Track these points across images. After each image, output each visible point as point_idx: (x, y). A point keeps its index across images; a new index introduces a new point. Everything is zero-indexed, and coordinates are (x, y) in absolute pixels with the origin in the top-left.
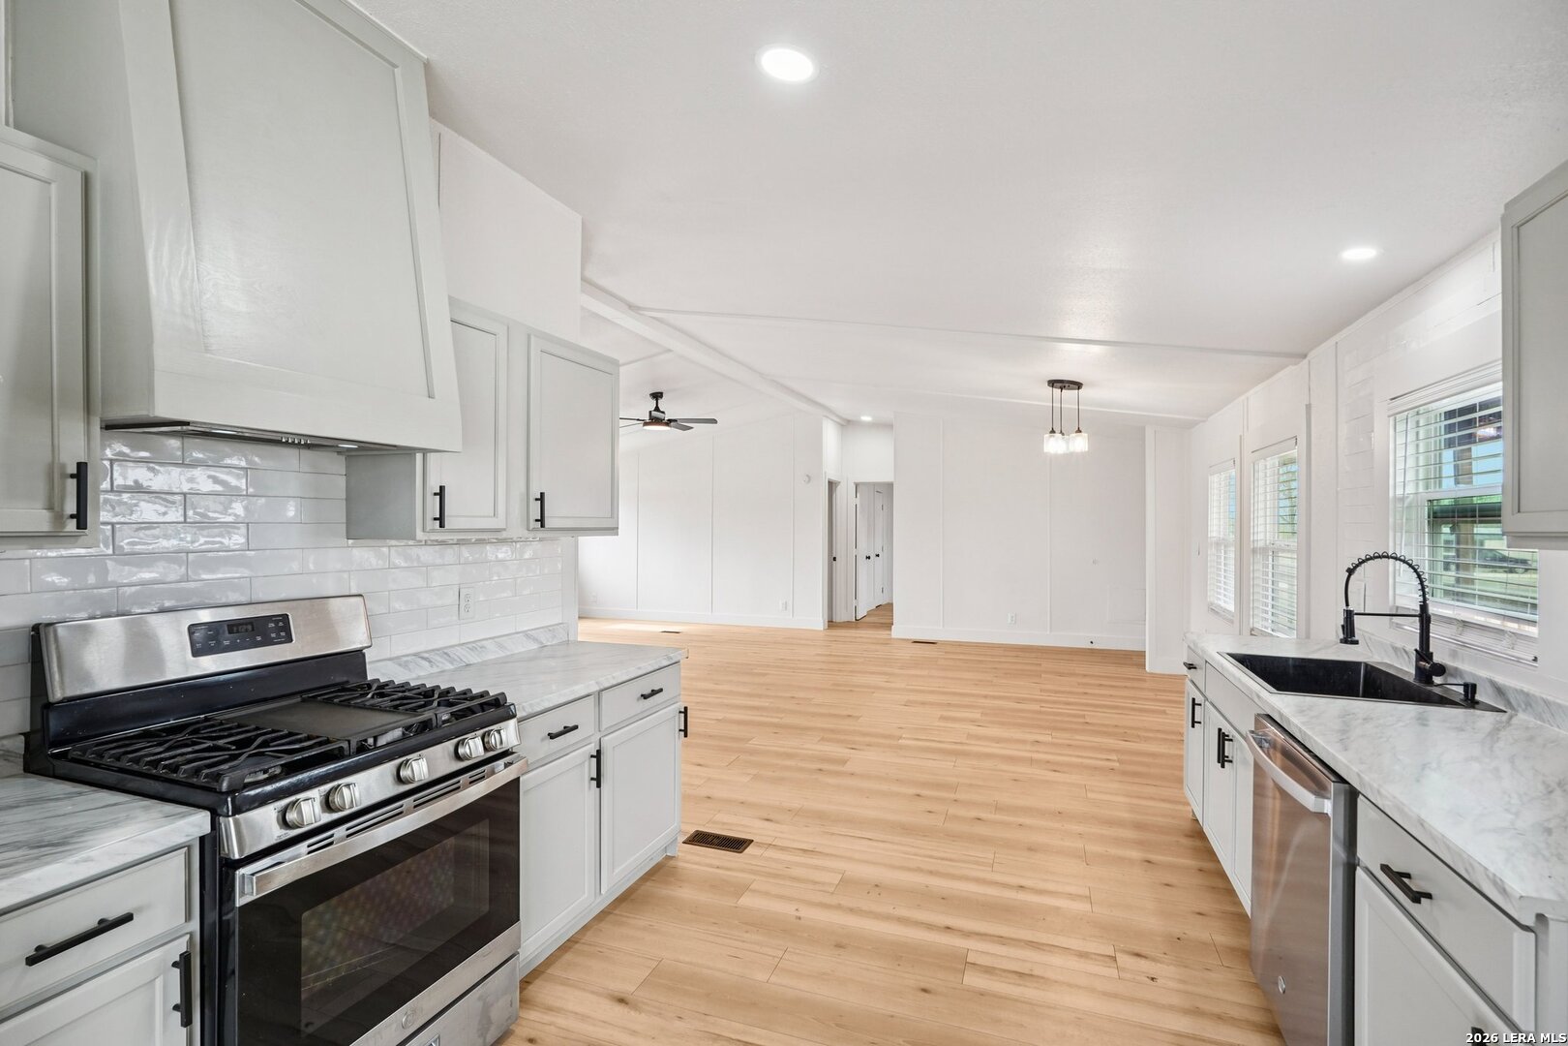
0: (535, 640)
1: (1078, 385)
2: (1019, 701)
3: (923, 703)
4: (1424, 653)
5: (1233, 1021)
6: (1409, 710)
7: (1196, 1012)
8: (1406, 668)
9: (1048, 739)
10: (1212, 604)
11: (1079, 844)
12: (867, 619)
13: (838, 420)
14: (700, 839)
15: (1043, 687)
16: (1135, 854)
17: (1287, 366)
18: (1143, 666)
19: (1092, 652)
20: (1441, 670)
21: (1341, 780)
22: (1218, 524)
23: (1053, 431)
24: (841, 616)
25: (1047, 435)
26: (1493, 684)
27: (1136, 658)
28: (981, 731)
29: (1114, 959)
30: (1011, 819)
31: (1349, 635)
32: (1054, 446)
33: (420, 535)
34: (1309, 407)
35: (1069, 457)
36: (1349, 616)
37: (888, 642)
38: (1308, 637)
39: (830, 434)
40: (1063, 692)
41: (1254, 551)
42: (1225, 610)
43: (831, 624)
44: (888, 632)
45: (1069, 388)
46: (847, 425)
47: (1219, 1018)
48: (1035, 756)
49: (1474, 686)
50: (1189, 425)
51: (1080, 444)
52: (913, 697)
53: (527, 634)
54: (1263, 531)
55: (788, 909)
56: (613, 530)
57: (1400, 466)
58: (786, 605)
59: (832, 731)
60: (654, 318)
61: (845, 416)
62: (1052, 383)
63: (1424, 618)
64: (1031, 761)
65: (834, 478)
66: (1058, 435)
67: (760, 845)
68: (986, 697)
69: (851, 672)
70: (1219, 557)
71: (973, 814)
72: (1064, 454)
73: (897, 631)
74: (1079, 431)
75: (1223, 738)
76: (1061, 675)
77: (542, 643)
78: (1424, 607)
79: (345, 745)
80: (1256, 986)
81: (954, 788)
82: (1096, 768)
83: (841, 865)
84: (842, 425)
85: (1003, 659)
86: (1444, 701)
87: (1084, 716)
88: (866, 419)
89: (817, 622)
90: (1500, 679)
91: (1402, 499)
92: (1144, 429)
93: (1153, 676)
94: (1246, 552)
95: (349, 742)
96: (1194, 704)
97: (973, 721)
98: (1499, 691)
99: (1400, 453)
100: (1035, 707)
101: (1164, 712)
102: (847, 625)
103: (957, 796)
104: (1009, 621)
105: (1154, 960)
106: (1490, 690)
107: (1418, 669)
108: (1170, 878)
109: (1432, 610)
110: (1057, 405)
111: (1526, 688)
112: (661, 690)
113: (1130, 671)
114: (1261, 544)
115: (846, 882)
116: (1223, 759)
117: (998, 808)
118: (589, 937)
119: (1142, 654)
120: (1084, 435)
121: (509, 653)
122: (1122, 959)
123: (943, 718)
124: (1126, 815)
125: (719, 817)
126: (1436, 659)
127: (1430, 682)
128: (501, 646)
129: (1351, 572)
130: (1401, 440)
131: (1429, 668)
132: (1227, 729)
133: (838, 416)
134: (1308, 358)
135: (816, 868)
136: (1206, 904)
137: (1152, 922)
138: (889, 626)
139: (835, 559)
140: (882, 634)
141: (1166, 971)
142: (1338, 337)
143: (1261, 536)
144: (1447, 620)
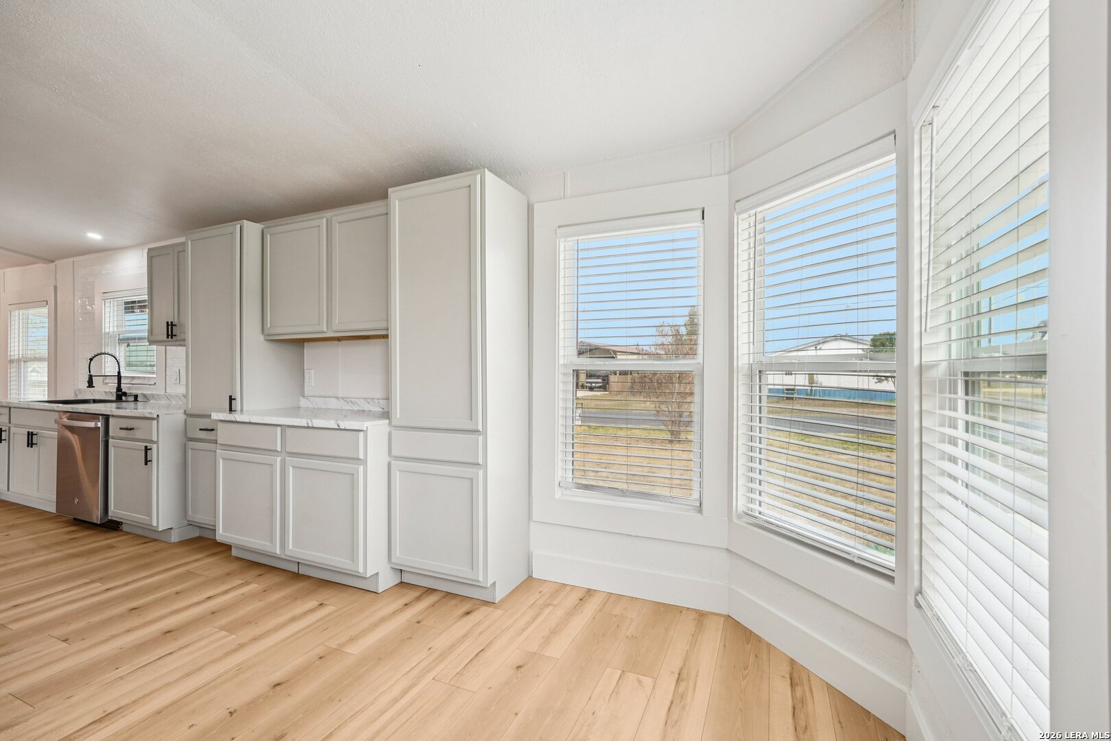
4: (119, 389)
5: (52, 530)
7: (34, 534)
8: (112, 396)
17: (39, 263)
20: (125, 394)
21: (103, 415)
26: (142, 394)
31: (90, 385)
34: (55, 287)
36: (91, 377)
41: (11, 361)
47: (46, 531)
49: (137, 395)
63: (119, 377)
75: (31, 434)
78: (119, 373)
90: (145, 392)
91: (109, 333)
98: (145, 396)
105: (5, 532)
106: (142, 397)
107: (118, 394)
109: (122, 375)
111: (153, 393)
114: (16, 357)
116: (31, 445)
126: (124, 391)
127: (122, 398)
129: (91, 360)
130: (107, 310)
131: (121, 393)
132: (32, 431)
134: (55, 263)
136: (19, 515)
141: (15, 532)
142: (75, 259)
143: (16, 353)
144: (127, 377)
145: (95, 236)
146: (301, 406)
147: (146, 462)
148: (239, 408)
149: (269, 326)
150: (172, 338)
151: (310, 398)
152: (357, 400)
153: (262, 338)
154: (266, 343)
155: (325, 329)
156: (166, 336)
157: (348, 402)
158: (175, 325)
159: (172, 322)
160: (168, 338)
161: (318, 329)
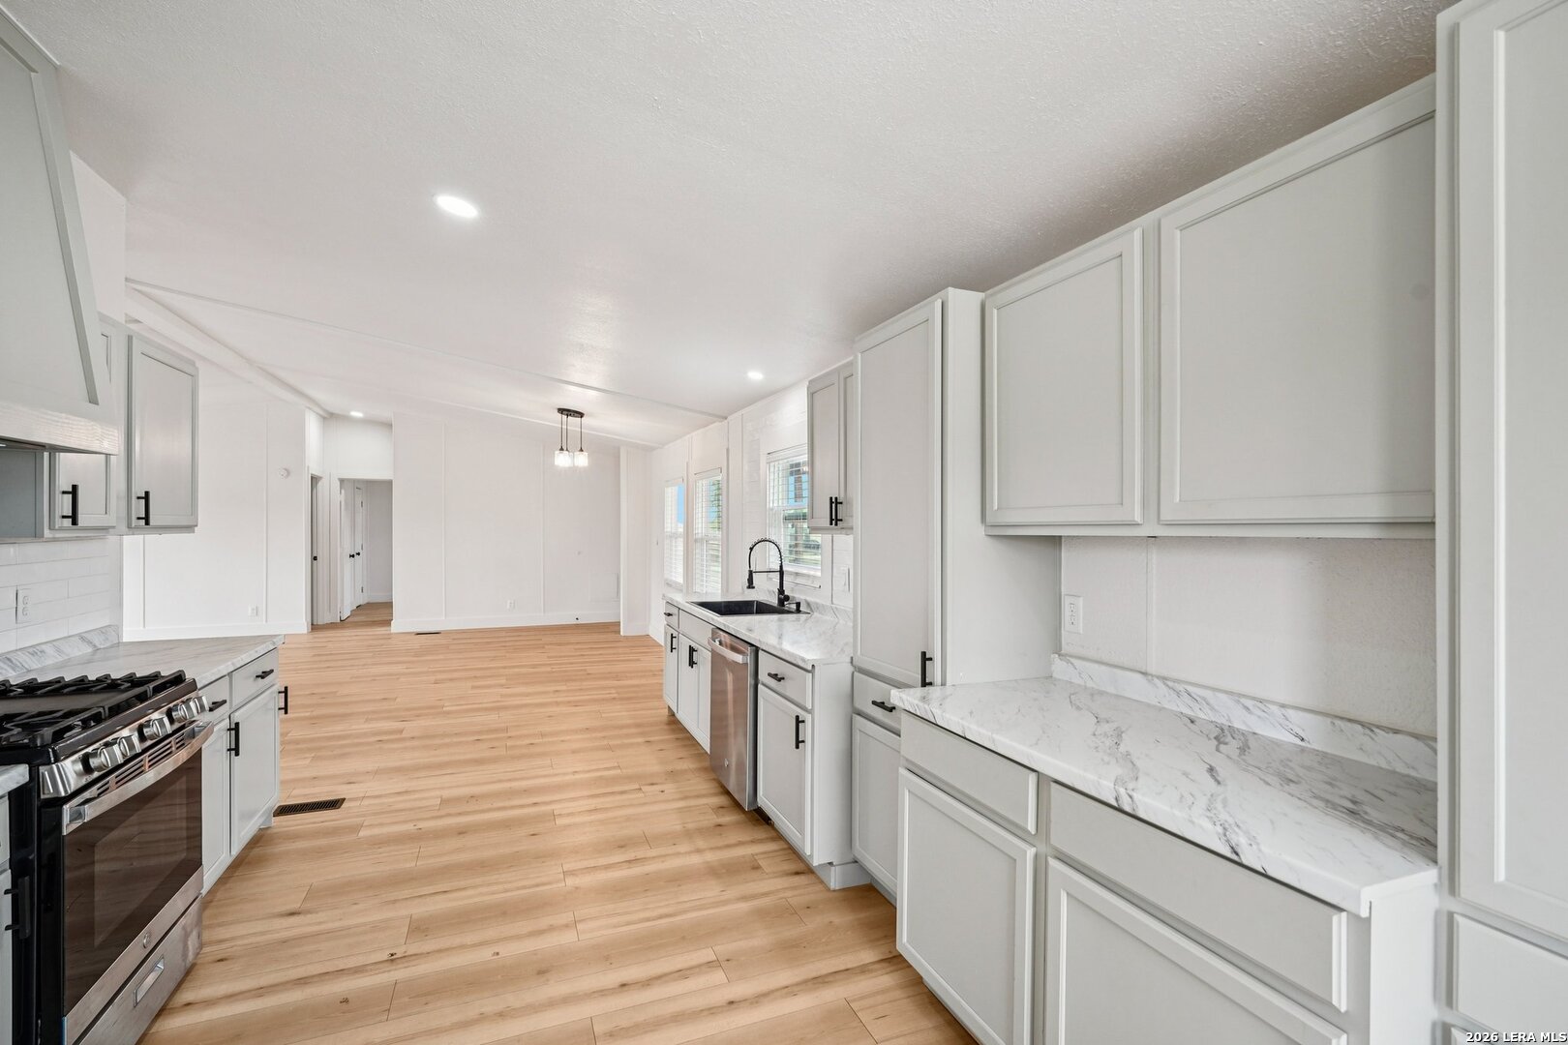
0: (90, 643)
1: (581, 415)
2: (534, 666)
3: (451, 680)
4: (781, 591)
5: (704, 796)
6: (775, 617)
7: (686, 798)
8: (774, 601)
9: (564, 688)
10: (666, 580)
11: (605, 742)
12: (350, 619)
13: (321, 413)
14: (284, 810)
15: (550, 655)
16: (640, 740)
17: (715, 422)
18: (619, 632)
19: (577, 627)
20: (787, 598)
21: (752, 645)
22: (673, 524)
23: (562, 449)
24: (325, 618)
25: (557, 452)
26: (806, 601)
27: (613, 627)
28: (509, 691)
29: (640, 789)
30: (555, 739)
31: (751, 585)
32: (562, 460)
33: (47, 533)
34: (728, 450)
35: (574, 469)
36: (751, 573)
37: (389, 637)
38: (727, 591)
39: (312, 426)
40: (565, 657)
41: (696, 541)
42: (676, 583)
43: (315, 627)
44: (388, 628)
45: (574, 416)
46: (329, 418)
47: (698, 796)
48: (559, 700)
49: (800, 603)
50: (653, 449)
51: (582, 460)
52: (440, 676)
53: (82, 637)
54: (701, 527)
55: (409, 827)
56: (190, 528)
57: (772, 484)
58: (257, 611)
59: (374, 712)
60: (139, 291)
61: (328, 408)
62: (561, 411)
63: (781, 572)
64: (557, 704)
65: (316, 473)
66: (565, 452)
67: (351, 800)
68: (505, 668)
69: (364, 665)
70: (671, 546)
71: (528, 742)
72: (570, 468)
73: (396, 627)
74: (581, 450)
75: (692, 650)
76: (560, 644)
77: (95, 646)
78: (781, 567)
79: (101, 710)
80: (714, 779)
81: (506, 730)
82: (603, 700)
83: (438, 793)
84: (324, 418)
85: (508, 639)
86: (789, 612)
87: (585, 670)
88: (357, 414)
89: (302, 626)
90: (809, 599)
91: (772, 509)
92: (619, 449)
93: (626, 637)
94: (690, 539)
95: (103, 707)
96: (672, 637)
97: (502, 686)
98: (808, 604)
99: (772, 477)
100: (549, 669)
101: (638, 660)
102: (332, 626)
103: (509, 734)
104: (508, 606)
105: (661, 784)
106: (805, 605)
107: (779, 599)
108: (662, 747)
109: (784, 569)
110: (564, 427)
111: (818, 601)
112: (272, 671)
113: (611, 637)
114: (700, 536)
115: (445, 802)
116: (692, 663)
117: (543, 735)
118: (219, 895)
119: (618, 624)
120: (585, 453)
121: (66, 658)
122: (644, 788)
123: (473, 687)
124: (629, 722)
125: (296, 792)
126: (786, 593)
127: (783, 605)
128: (59, 651)
129: (751, 549)
131: (783, 598)
132: (693, 645)
133: (322, 408)
134: (727, 421)
135: (415, 800)
136: (683, 753)
137: (657, 768)
138: (388, 623)
139: (315, 558)
140: (381, 631)
141: (670, 788)
142: (743, 411)
143: (700, 531)
144: (791, 573)
145: (756, 376)
146: (1054, 675)
147: (798, 743)
148: (938, 680)
149: (996, 508)
150: (836, 524)
151: (1076, 662)
152: (1207, 694)
153: (981, 530)
154: (986, 538)
155: (1138, 518)
156: (828, 522)
157: (1178, 694)
158: (841, 503)
159: (836, 498)
160: (831, 524)
161: (1117, 516)
